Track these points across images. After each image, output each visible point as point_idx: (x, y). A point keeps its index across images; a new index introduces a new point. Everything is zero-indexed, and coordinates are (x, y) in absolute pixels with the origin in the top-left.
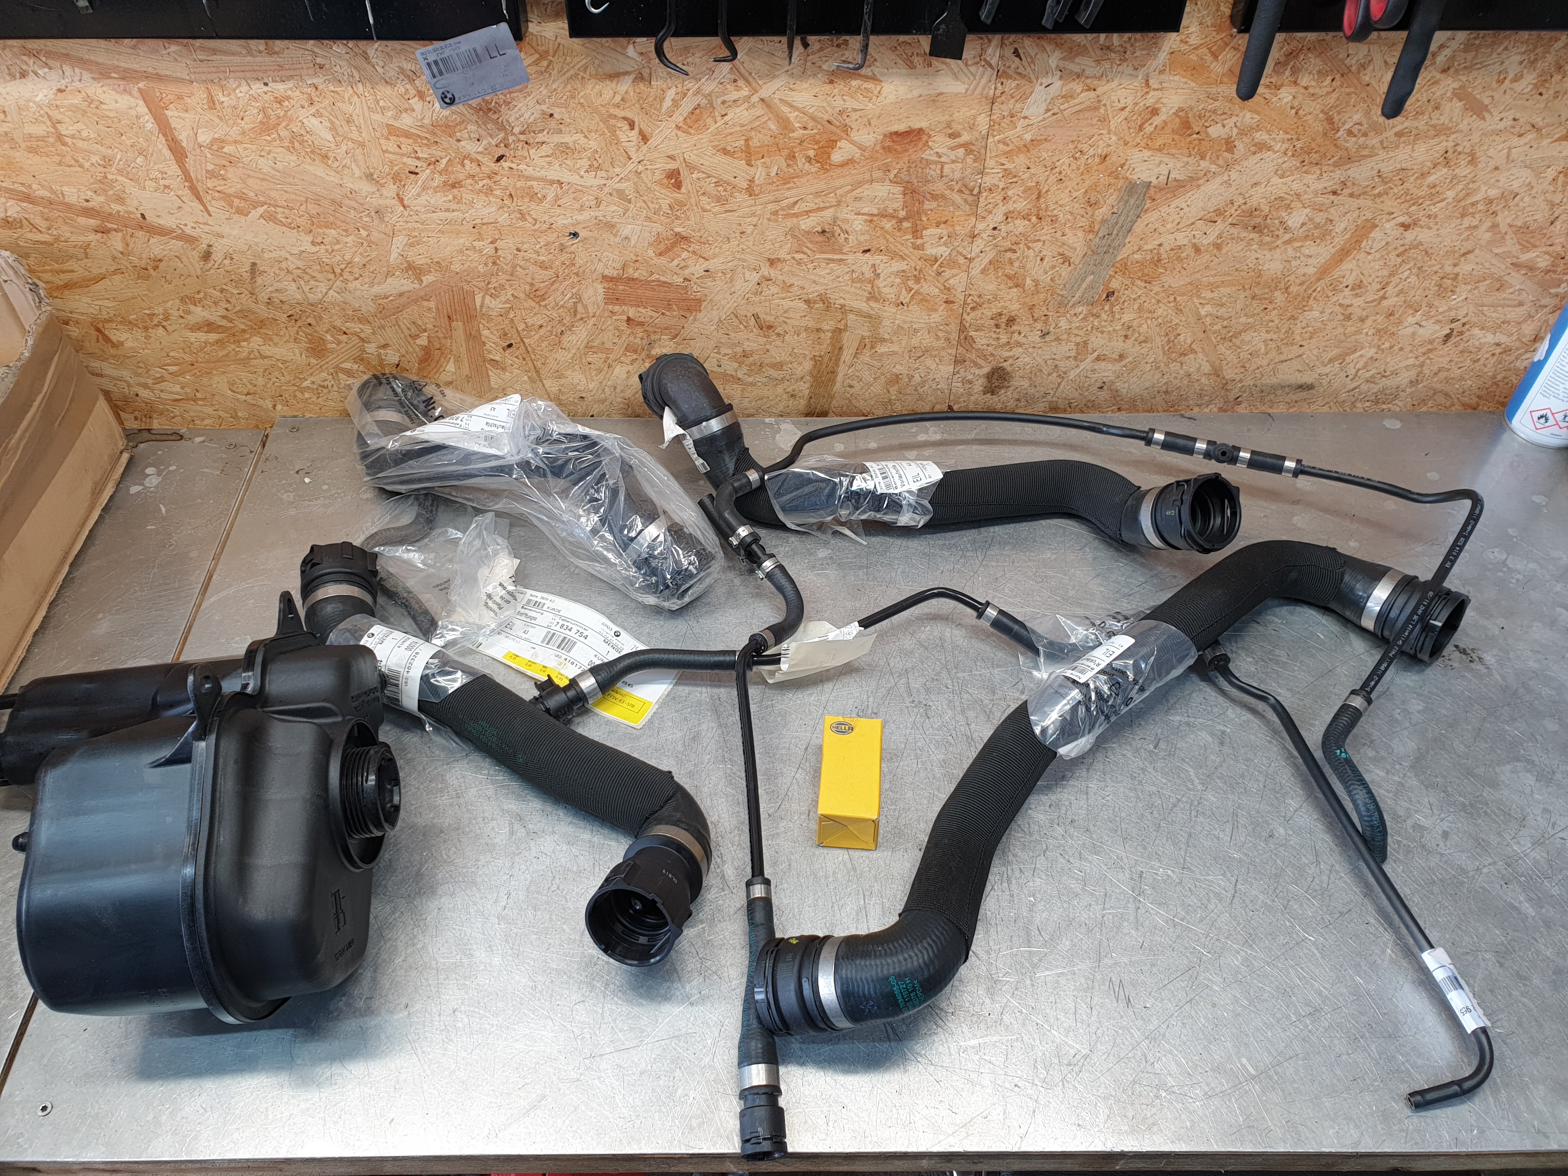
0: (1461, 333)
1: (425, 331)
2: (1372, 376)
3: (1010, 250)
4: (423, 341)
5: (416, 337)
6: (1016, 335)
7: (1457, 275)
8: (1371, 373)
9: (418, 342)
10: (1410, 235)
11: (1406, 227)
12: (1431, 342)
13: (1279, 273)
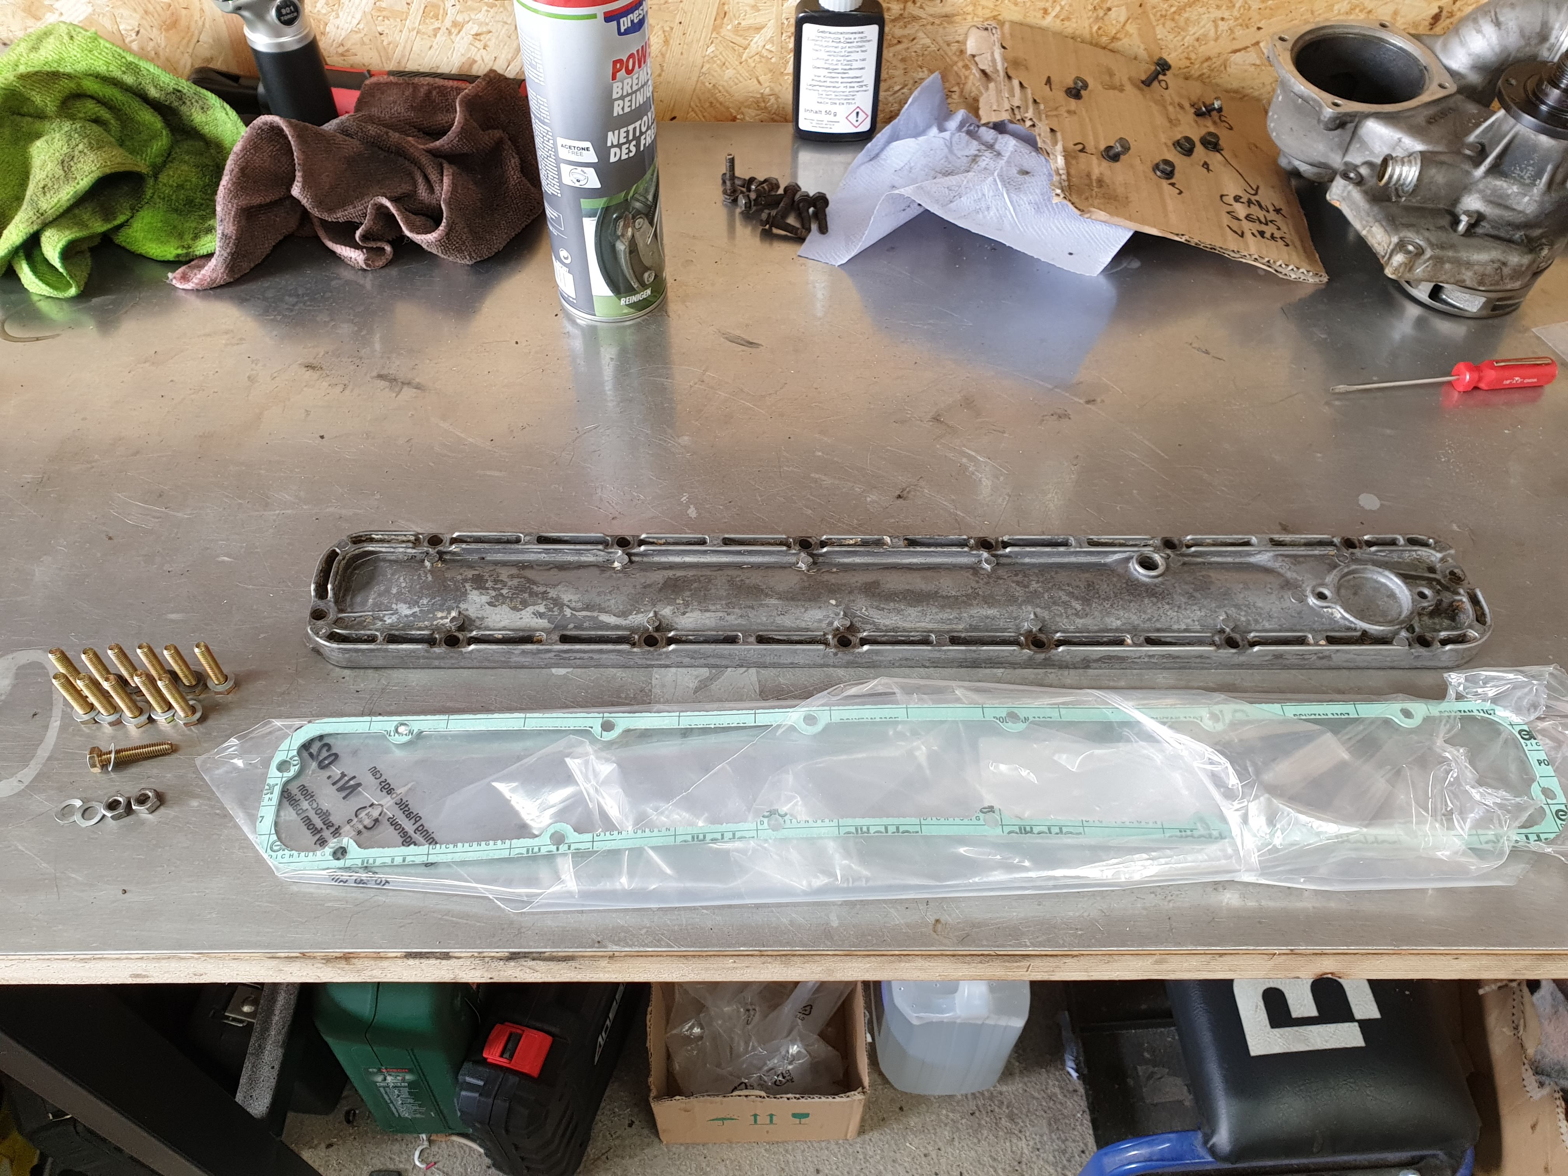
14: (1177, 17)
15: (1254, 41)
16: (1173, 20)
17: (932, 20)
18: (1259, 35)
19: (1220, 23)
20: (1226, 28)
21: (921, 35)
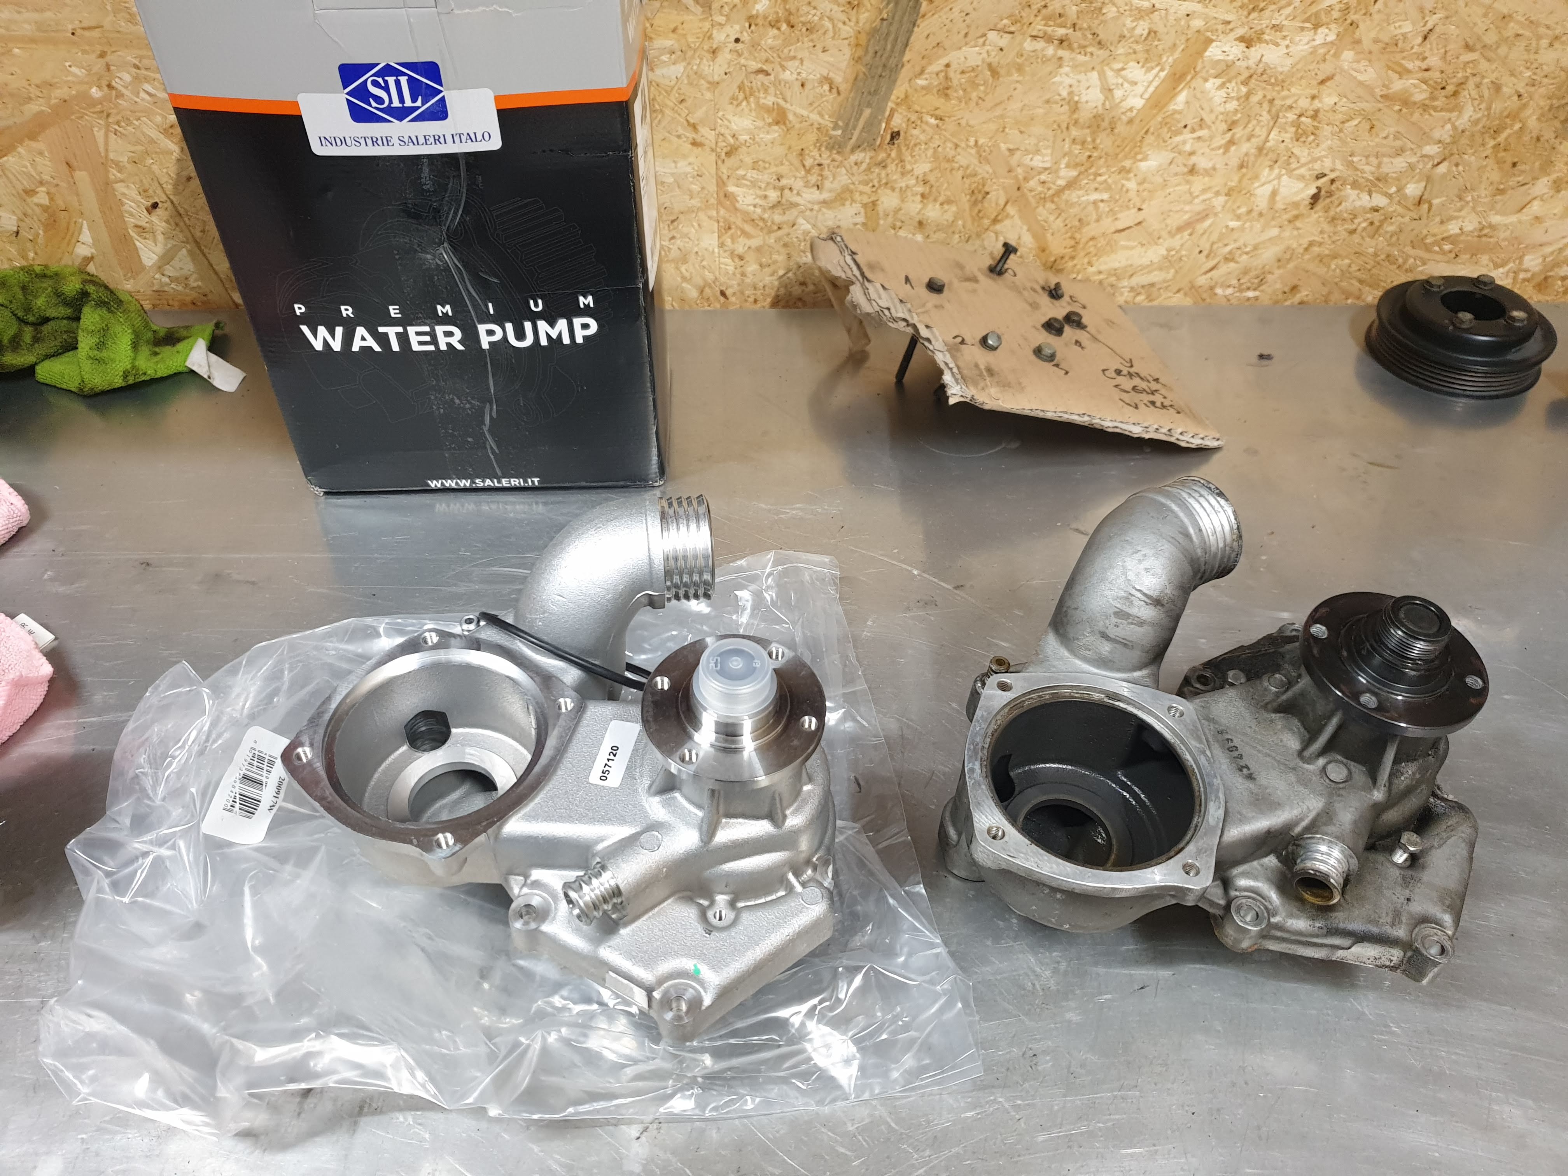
0: (1330, 194)
1: (41, 183)
2: (1230, 252)
3: (761, 71)
4: (42, 198)
5: (30, 193)
6: (787, 191)
7: (1317, 111)
8: (1228, 249)
9: (36, 200)
10: (1255, 52)
11: (1248, 42)
12: (1296, 205)
13: (1100, 108)
14: (1056, 199)
15: (1137, 221)
16: (1053, 202)
17: (810, 206)
18: (1140, 216)
19: (1101, 205)
20: (1107, 209)
21: (801, 221)
